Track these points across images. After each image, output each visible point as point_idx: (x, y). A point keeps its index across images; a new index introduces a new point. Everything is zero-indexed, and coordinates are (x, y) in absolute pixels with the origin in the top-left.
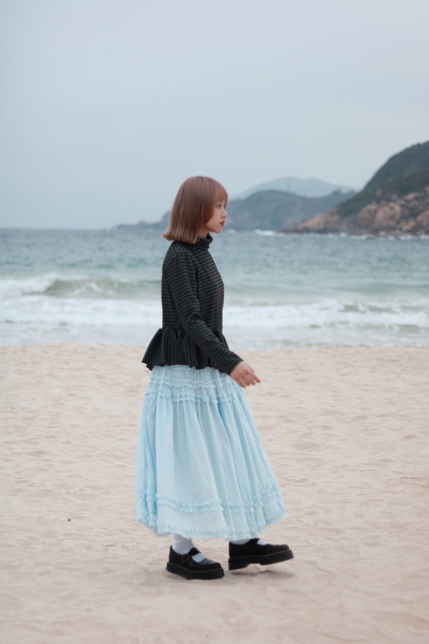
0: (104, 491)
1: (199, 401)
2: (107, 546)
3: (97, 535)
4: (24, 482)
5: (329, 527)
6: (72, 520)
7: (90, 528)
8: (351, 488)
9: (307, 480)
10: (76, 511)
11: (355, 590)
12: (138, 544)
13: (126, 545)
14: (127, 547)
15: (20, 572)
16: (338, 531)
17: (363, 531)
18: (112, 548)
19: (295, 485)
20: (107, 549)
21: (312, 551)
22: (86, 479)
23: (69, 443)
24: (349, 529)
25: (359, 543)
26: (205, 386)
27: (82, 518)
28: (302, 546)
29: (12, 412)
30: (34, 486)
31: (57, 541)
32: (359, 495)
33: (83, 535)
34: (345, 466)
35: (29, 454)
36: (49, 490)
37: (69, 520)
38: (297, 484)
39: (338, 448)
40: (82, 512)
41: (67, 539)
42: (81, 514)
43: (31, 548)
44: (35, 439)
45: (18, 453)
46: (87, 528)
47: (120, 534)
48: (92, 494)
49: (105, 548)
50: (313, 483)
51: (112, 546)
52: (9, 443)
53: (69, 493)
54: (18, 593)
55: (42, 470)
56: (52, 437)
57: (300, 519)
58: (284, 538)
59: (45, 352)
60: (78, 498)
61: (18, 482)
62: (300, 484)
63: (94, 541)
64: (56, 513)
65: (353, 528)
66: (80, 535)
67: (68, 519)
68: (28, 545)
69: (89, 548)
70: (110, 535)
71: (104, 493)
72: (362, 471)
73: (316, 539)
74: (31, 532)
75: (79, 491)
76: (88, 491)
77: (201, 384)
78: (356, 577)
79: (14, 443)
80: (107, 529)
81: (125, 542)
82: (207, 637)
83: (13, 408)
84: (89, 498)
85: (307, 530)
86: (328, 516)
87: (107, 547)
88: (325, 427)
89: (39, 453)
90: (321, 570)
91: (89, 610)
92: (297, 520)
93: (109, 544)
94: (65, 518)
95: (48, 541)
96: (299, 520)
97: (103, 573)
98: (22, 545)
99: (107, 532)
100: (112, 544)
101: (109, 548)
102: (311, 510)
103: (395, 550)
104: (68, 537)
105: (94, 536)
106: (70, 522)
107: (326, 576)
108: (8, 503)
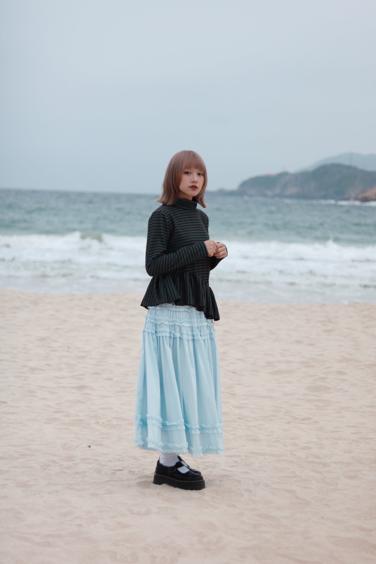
0: (129, 422)
1: (172, 336)
2: (116, 470)
3: (110, 461)
4: (62, 412)
5: (318, 460)
6: (92, 447)
7: (106, 454)
8: (348, 426)
9: (311, 419)
10: (99, 439)
11: (323, 517)
12: (143, 469)
13: (133, 470)
14: (133, 471)
15: (33, 490)
16: (325, 465)
17: (347, 465)
18: (120, 472)
19: (300, 423)
20: (115, 473)
21: (296, 481)
22: (117, 411)
23: (110, 379)
24: (335, 463)
25: (340, 476)
26: (179, 324)
27: (102, 445)
28: (288, 477)
29: (67, 351)
30: (69, 416)
31: (74, 464)
32: (354, 433)
33: (98, 460)
34: (349, 408)
35: (73, 388)
36: (81, 420)
37: (90, 447)
38: (301, 422)
39: (346, 391)
40: (103, 440)
41: (83, 463)
42: (102, 441)
43: (49, 470)
44: (82, 375)
45: (64, 387)
46: (104, 454)
47: (131, 460)
48: (117, 424)
49: (114, 472)
50: (315, 421)
51: (120, 470)
52: (58, 378)
53: (97, 423)
54: (24, 508)
55: (80, 402)
56: (97, 373)
57: (294, 453)
58: (275, 469)
59: (107, 299)
60: (105, 428)
61: (56, 412)
62: (305, 422)
63: (106, 465)
64: (80, 440)
65: (339, 463)
66: (95, 459)
67: (88, 445)
68: (47, 467)
69: (99, 472)
70: (122, 461)
71: (128, 424)
72: (363, 412)
73: (303, 471)
74: (54, 455)
75: (107, 421)
76: (115, 422)
77: (176, 321)
78: (328, 506)
79: (62, 378)
80: (120, 456)
81: (133, 468)
82: (179, 553)
83: (69, 348)
84: (114, 428)
85: (297, 463)
86: (320, 451)
87: (115, 472)
88: (340, 373)
89: (82, 387)
90: (298, 498)
91: (80, 526)
92: (291, 453)
93: (118, 468)
94: (86, 445)
95: (66, 464)
96: (292, 454)
97: (105, 494)
98: (42, 467)
99: (120, 458)
100: (121, 468)
101: (117, 472)
102: (306, 445)
103: (371, 483)
104: (84, 462)
105: (108, 461)
106: (90, 448)
107: (301, 503)
108: (41, 429)
